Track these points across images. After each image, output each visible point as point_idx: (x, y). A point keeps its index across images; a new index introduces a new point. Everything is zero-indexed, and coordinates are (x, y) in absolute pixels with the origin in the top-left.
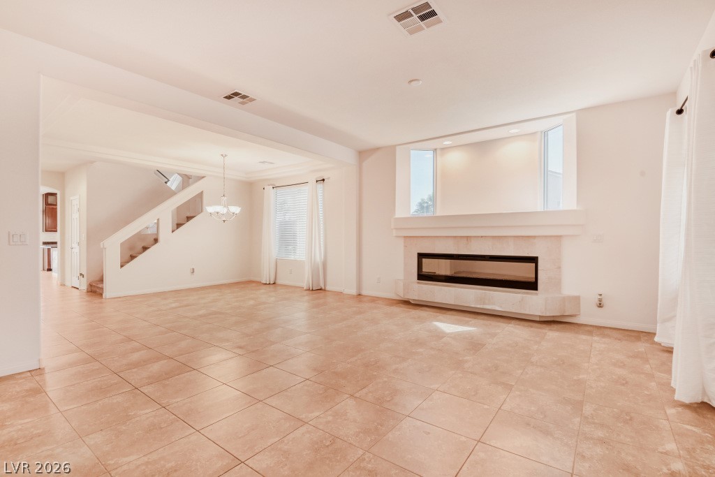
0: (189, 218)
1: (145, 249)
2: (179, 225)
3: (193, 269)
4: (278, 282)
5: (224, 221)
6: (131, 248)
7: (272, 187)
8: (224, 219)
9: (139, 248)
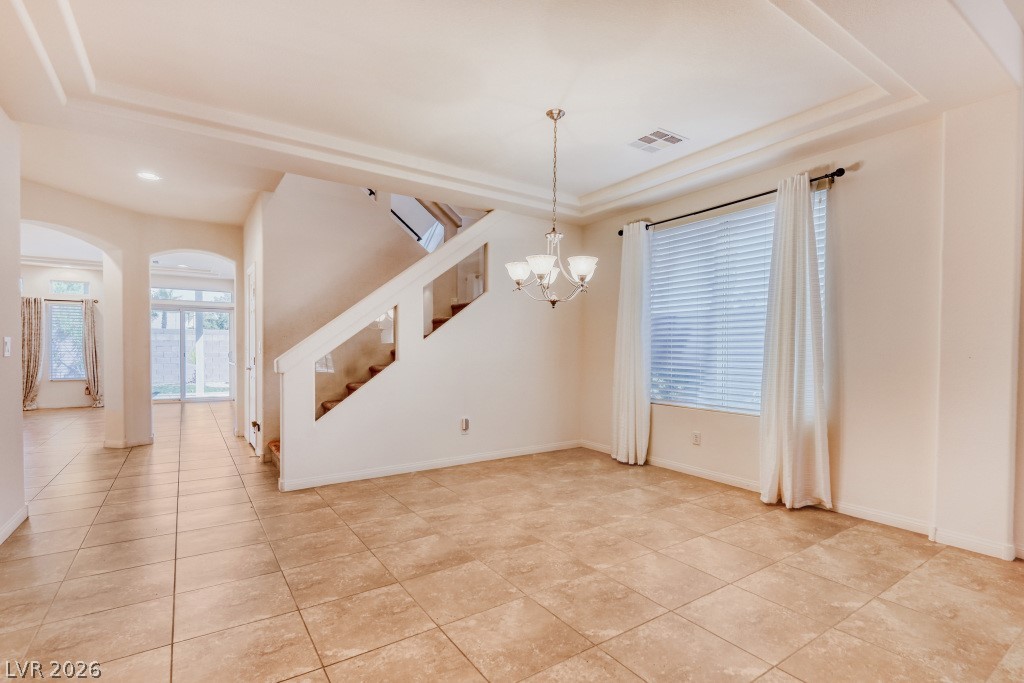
0: (456, 309)
1: (373, 372)
2: (437, 324)
3: (467, 422)
4: (655, 460)
5: (553, 303)
6: (350, 371)
7: (643, 224)
8: (554, 298)
9: (364, 370)
